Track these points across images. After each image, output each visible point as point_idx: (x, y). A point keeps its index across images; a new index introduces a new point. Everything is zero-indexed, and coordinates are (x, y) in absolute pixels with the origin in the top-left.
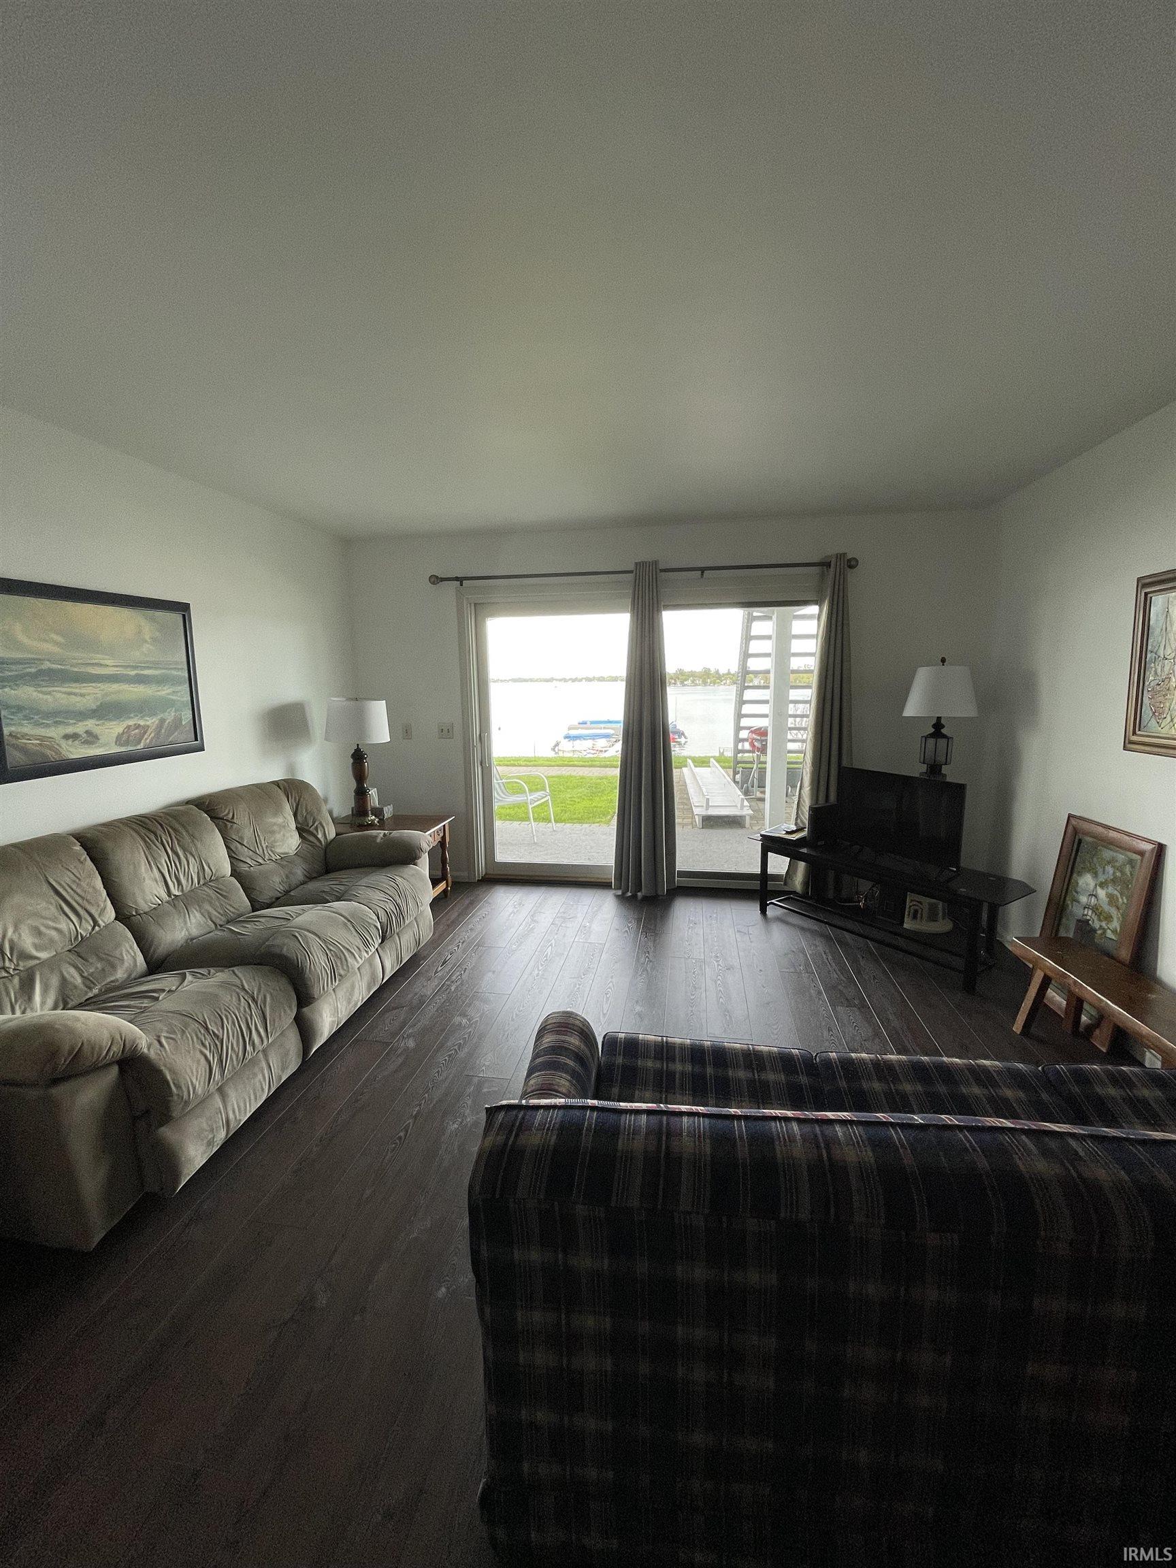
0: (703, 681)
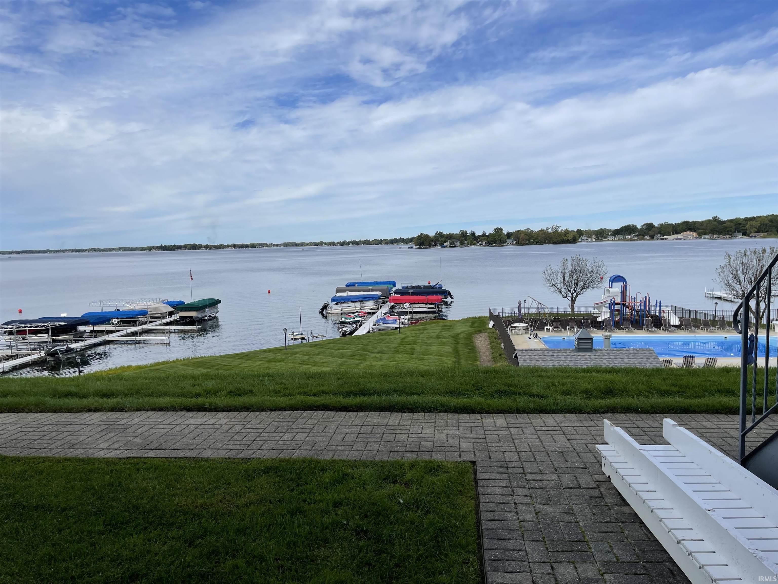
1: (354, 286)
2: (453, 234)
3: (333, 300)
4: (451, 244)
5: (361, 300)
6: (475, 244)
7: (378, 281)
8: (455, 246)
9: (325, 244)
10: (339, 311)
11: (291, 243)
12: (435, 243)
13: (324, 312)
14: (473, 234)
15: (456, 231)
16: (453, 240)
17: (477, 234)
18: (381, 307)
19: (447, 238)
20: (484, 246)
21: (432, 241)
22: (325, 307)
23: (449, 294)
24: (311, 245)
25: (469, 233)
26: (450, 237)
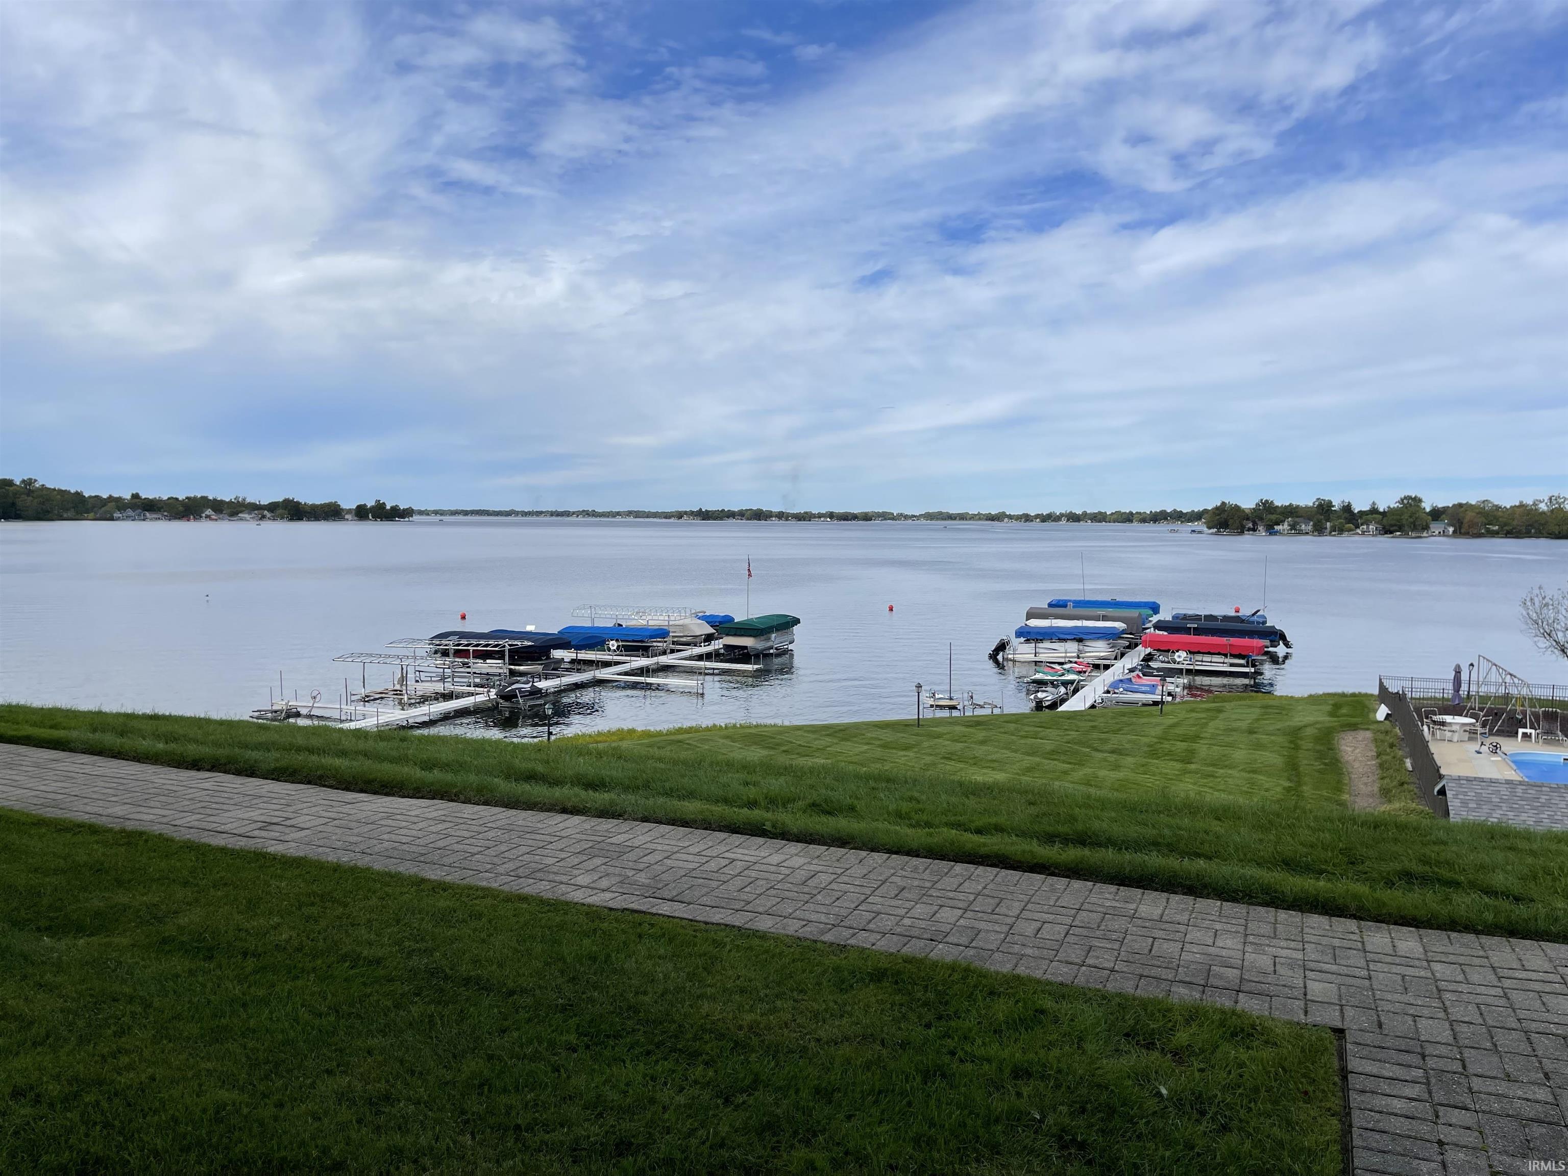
0: (1314, 525)
1: (1065, 606)
2: (1298, 507)
3: (1019, 634)
4: (1293, 527)
5: (1080, 637)
6: (1350, 530)
7: (1119, 599)
8: (1300, 533)
9: (1010, 517)
10: (1031, 657)
11: (941, 513)
12: (1255, 523)
13: (1000, 657)
14: (1347, 508)
15: (1306, 500)
16: (1297, 519)
17: (1356, 509)
18: (1123, 655)
19: (1282, 513)
20: (1373, 535)
21: (1248, 519)
22: (1002, 647)
23: (1282, 637)
24: (980, 519)
25: (1337, 505)
26: (1292, 513)
